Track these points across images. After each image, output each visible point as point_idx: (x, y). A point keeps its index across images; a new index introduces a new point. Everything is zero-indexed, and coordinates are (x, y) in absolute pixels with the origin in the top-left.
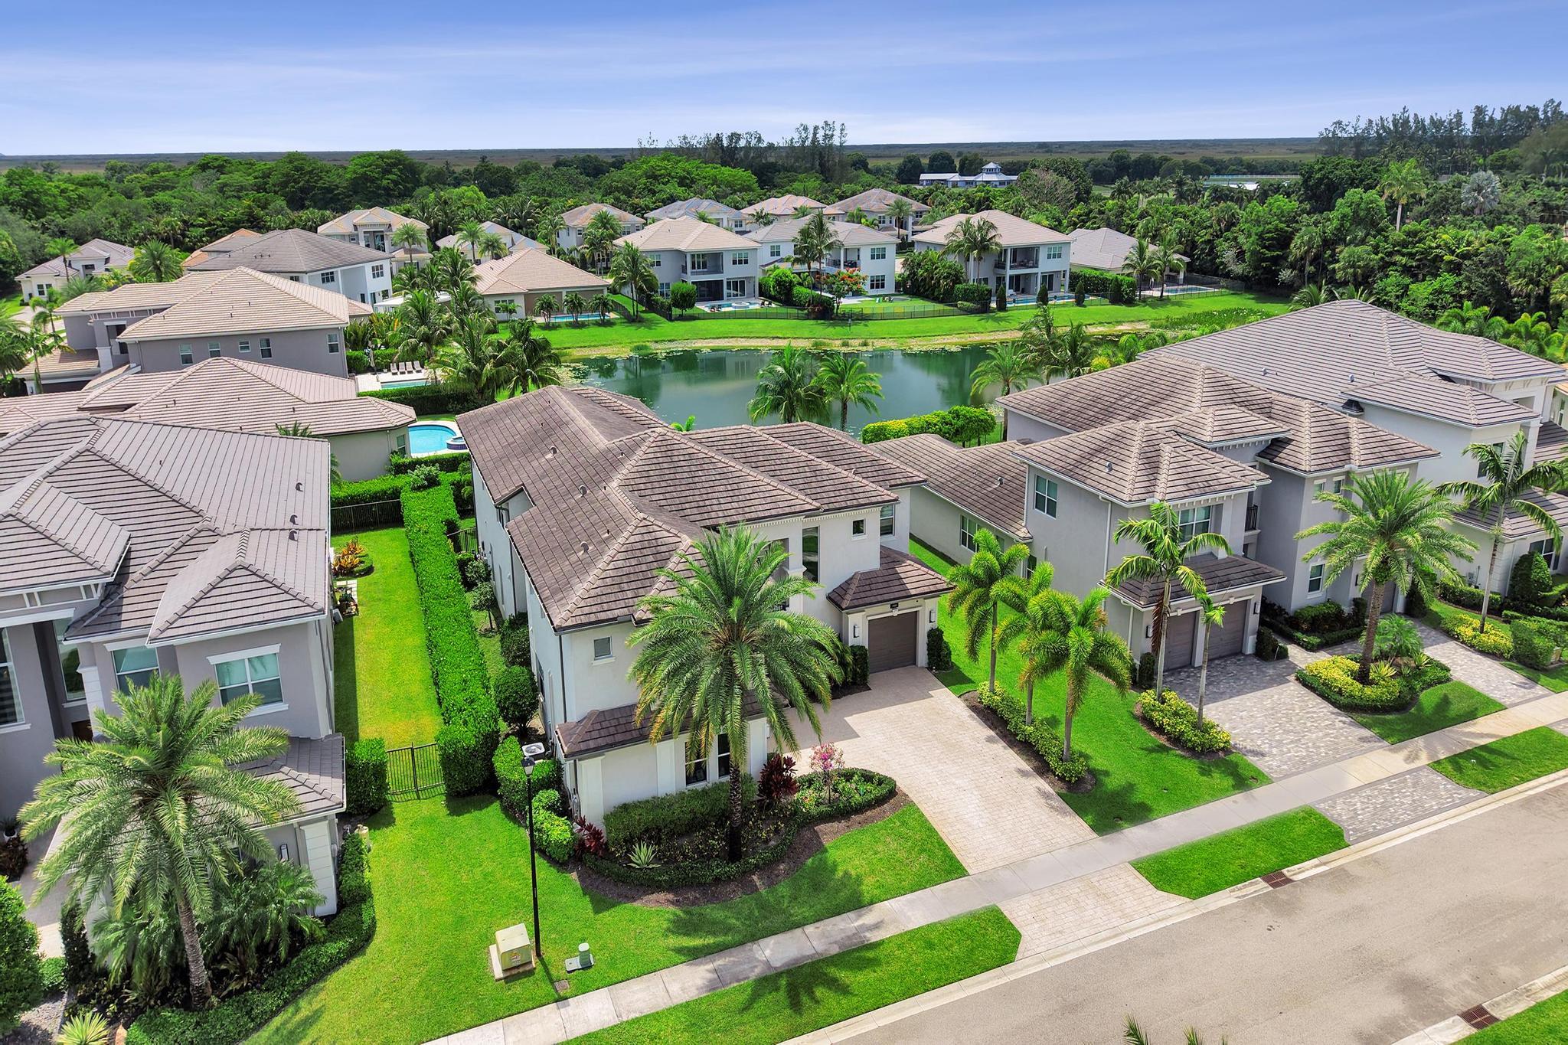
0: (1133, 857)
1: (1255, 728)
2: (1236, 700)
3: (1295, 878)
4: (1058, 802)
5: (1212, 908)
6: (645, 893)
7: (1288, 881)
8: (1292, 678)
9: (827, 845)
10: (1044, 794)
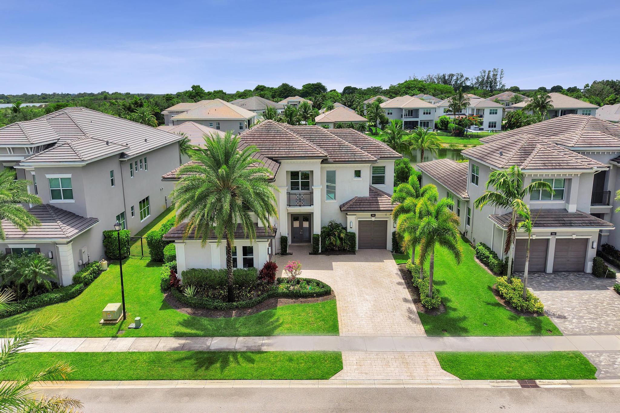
3: (542, 386)
4: (416, 317)
8: (612, 288)
9: (278, 307)
10: (410, 311)
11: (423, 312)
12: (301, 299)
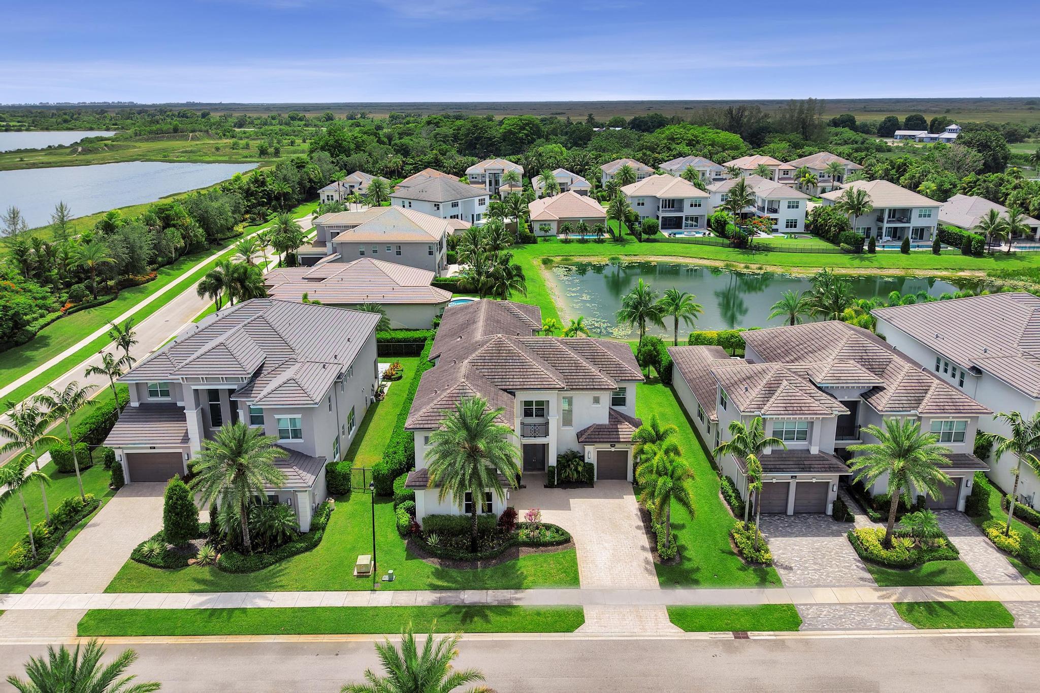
0: (670, 603)
1: (797, 557)
2: (798, 539)
3: (751, 638)
4: (652, 568)
5: (692, 638)
6: (429, 557)
7: (747, 637)
8: (846, 535)
9: (520, 557)
10: (647, 562)
11: (659, 563)
12: (542, 548)
